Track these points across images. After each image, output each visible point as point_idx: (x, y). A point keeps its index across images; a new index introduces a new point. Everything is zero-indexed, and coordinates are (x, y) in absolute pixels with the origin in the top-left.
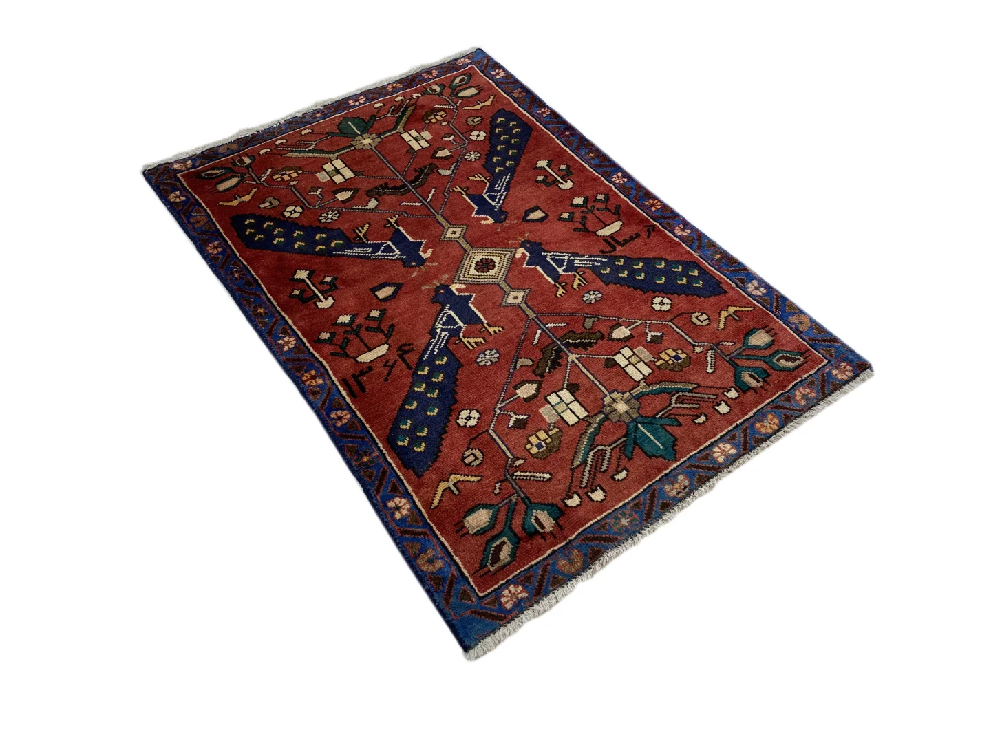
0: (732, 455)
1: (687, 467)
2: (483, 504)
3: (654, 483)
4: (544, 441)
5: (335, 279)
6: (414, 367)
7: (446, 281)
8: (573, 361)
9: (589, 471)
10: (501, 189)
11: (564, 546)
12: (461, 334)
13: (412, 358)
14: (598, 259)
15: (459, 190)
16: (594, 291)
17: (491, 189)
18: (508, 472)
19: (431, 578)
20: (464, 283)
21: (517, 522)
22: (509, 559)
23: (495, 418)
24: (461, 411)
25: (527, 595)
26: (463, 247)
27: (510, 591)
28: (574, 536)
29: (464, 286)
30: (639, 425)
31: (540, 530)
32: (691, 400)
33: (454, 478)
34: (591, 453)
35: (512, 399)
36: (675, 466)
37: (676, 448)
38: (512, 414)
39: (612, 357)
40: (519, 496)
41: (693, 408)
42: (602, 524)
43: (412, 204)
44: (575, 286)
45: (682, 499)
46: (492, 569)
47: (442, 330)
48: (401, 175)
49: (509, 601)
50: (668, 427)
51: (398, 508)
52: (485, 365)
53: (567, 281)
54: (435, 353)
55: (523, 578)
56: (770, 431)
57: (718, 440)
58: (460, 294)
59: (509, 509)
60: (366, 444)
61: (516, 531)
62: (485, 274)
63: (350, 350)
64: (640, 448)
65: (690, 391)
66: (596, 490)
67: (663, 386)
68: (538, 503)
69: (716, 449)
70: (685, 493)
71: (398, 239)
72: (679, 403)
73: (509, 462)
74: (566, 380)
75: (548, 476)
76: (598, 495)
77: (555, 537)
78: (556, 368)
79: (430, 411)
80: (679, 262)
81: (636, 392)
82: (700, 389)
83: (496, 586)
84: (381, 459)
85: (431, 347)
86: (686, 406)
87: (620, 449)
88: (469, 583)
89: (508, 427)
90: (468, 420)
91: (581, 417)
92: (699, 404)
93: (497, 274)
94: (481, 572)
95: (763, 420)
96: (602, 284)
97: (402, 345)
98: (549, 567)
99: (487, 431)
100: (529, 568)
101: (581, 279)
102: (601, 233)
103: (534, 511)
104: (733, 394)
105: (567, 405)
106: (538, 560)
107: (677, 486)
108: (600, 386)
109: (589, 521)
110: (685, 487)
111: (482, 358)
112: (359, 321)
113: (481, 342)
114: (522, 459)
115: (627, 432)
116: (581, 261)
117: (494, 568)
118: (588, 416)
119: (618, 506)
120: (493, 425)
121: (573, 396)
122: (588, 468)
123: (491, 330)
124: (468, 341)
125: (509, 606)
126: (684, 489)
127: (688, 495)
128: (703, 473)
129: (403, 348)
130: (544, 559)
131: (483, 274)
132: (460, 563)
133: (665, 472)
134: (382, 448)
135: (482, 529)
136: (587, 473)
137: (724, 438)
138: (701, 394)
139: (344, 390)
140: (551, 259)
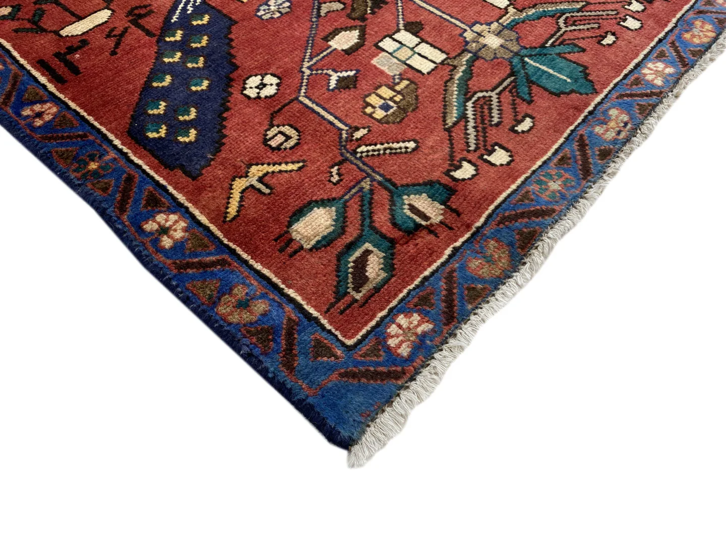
0: (670, 75)
1: (617, 98)
2: (316, 201)
3: (577, 127)
4: (391, 99)
6: (157, 33)
9: (474, 127)
11: (469, 239)
13: (154, 23)
18: (345, 149)
19: (248, 332)
21: (381, 219)
22: (383, 275)
23: (305, 80)
24: (248, 78)
25: (431, 326)
27: (400, 326)
28: (482, 220)
30: (526, 59)
31: (424, 223)
32: (585, 20)
33: (256, 171)
34: (470, 104)
35: (325, 53)
36: (598, 99)
37: (590, 78)
38: (330, 72)
40: (373, 180)
41: (592, 28)
42: (522, 193)
45: (628, 140)
46: (358, 296)
49: (402, 342)
50: (567, 56)
51: (164, 231)
52: (272, 18)
54: (189, 12)
55: (416, 300)
56: (706, 40)
57: (643, 59)
59: (362, 201)
60: (92, 143)
61: (384, 230)
63: (47, 23)
64: (538, 86)
65: (580, 10)
66: (494, 150)
67: (541, 10)
68: (408, 185)
69: (646, 71)
72: (571, 25)
73: (344, 136)
74: (401, 20)
75: (412, 145)
76: (500, 157)
77: (451, 228)
78: (382, 7)
79: (196, 85)
81: (505, 20)
82: (592, 7)
83: (373, 323)
84: (123, 162)
85: (182, 5)
86: (581, 27)
87: (510, 92)
88: (323, 328)
89: (328, 90)
90: (261, 89)
91: (438, 61)
92: (598, 23)
94: (341, 305)
95: (691, 29)
97: (133, 9)
98: (455, 274)
99: (297, 99)
100: (422, 282)
103: (405, 197)
104: (637, 6)
105: (412, 49)
106: (434, 267)
107: (612, 124)
108: (453, 20)
110: (626, 124)
111: (264, 10)
114: (364, 128)
115: (512, 69)
117: (361, 294)
118: (447, 58)
119: (536, 167)
120: (303, 91)
121: (417, 36)
122: (471, 124)
125: (404, 351)
126: (624, 127)
127: (634, 132)
128: (644, 101)
129: (136, 12)
130: (443, 264)
132: (299, 298)
133: (587, 111)
134: (120, 147)
135: (324, 238)
136: (471, 131)
137: (651, 57)
138: (595, 11)
139: (43, 75)
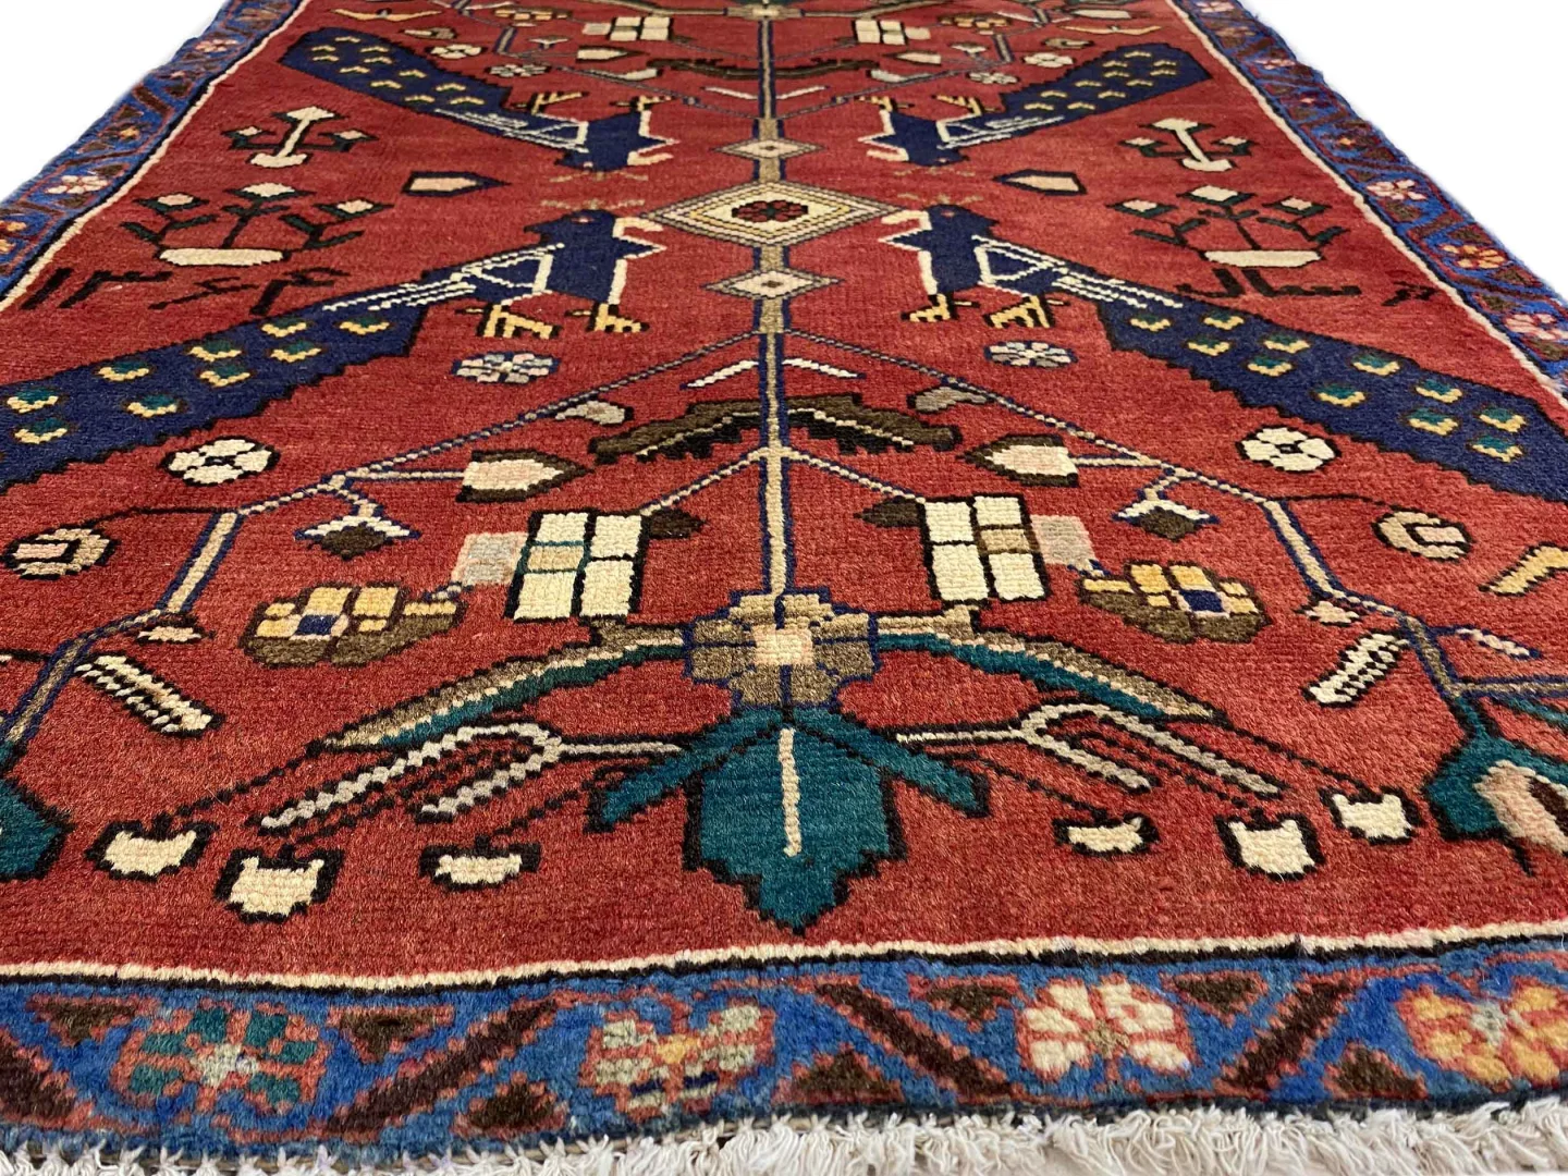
0: (1142, 1069)
1: (822, 991)
3: (585, 976)
4: (359, 618)
5: (368, 138)
6: (273, 312)
7: (622, 208)
8: (763, 462)
9: (373, 786)
10: (998, 129)
12: (507, 302)
13: (299, 296)
14: (1149, 295)
15: (885, 102)
16: (1053, 347)
17: (975, 122)
18: (90, 643)
20: (665, 225)
23: (300, 495)
24: (229, 439)
26: (756, 173)
29: (657, 228)
30: (787, 736)
32: (1129, 748)
34: (467, 733)
35: (429, 475)
36: (765, 951)
37: (862, 887)
38: (368, 508)
39: (921, 500)
41: (1113, 781)
42: (104, 1003)
43: (733, 93)
44: (999, 319)
45: (627, 1131)
47: (469, 279)
48: (773, 58)
50: (907, 795)
52: (472, 378)
53: (982, 302)
54: (373, 308)
56: (1486, 1067)
57: (1124, 959)
58: (626, 238)
62: (749, 224)
64: (694, 809)
65: (1161, 721)
66: (294, 864)
67: (1046, 657)
68: (20, 790)
69: (1071, 995)
70: (682, 1104)
71: (613, 125)
72: (1058, 738)
73: (143, 619)
74: (674, 498)
75: (195, 720)
76: (274, 888)
78: (682, 458)
79: (147, 404)
82: (1216, 734)
85: (382, 295)
86: (1078, 757)
87: (599, 775)
89: (300, 531)
90: (209, 465)
92: (1156, 782)
93: (785, 231)
95: (1480, 997)
96: (1103, 343)
97: (317, 269)
99: (222, 512)
101: (1041, 313)
102: (1218, 257)
104: (1384, 819)
105: (588, 558)
107: (675, 1048)
108: (779, 558)
110: (708, 1077)
111: (487, 362)
113: (536, 334)
114: (198, 630)
115: (706, 729)
116: (1087, 283)
118: (619, 620)
119: (292, 980)
120: (259, 508)
121: (643, 544)
123: (605, 321)
124: (503, 319)
126: (689, 1083)
127: (687, 1120)
128: (878, 1055)
129: (312, 274)
131: (742, 222)
133: (686, 955)
136: (347, 791)
137: (1169, 972)
138: (1203, 749)
140: (988, 253)
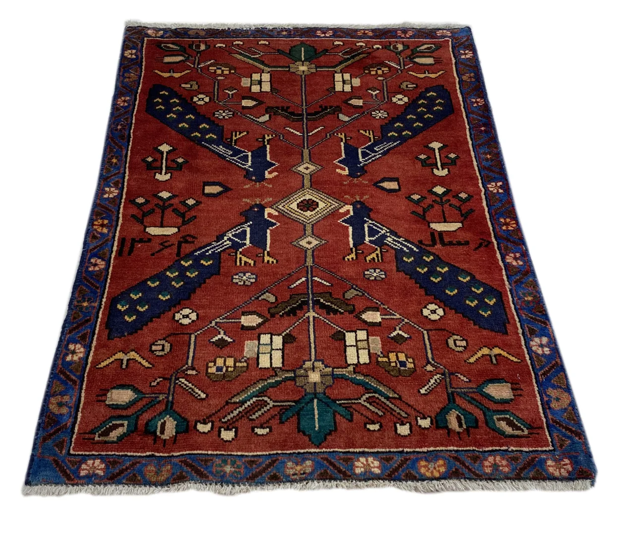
0: (372, 473)
1: (322, 458)
2: (134, 387)
3: (283, 454)
4: (227, 367)
5: (186, 162)
6: (182, 256)
7: (266, 203)
8: (308, 318)
9: (240, 412)
10: (378, 152)
11: (165, 457)
12: (240, 250)
13: (187, 248)
14: (410, 246)
15: (343, 136)
16: (381, 271)
17: (371, 148)
18: (176, 375)
19: (49, 416)
20: (279, 212)
21: (146, 416)
22: (115, 439)
23: (206, 328)
24: (185, 308)
25: (102, 474)
26: (303, 183)
27: (94, 463)
28: (178, 454)
29: (277, 214)
30: (315, 401)
31: (158, 433)
32: (381, 406)
33: (133, 355)
34: (254, 399)
35: (233, 320)
36: (313, 450)
37: (329, 437)
38: (222, 332)
39: (345, 332)
40: (167, 398)
41: (377, 413)
42: (207, 459)
43: (294, 131)
44: (368, 258)
45: (292, 481)
46: (97, 438)
47: (229, 239)
48: (306, 106)
49: (86, 469)
50: (338, 417)
51: (74, 352)
52: (237, 283)
53: (364, 251)
54: (207, 254)
55: (111, 460)
56: (428, 474)
57: (373, 453)
58: (269, 219)
59: (150, 402)
60: (95, 293)
61: (140, 422)
62: (302, 212)
63: (147, 220)
64: (299, 419)
65: (388, 398)
66: (231, 430)
67: (367, 381)
68: (176, 412)
69: (363, 460)
70: (300, 478)
71: (259, 154)
72: (368, 403)
73: (184, 368)
74: (289, 330)
75: (203, 396)
76: (227, 435)
77: (164, 446)
78: (290, 316)
79: (162, 295)
80: (483, 284)
81: (338, 371)
82: (398, 402)
83: (87, 453)
84: (95, 311)
85: (208, 248)
86: (371, 408)
87: (281, 410)
88: (72, 437)
89: (209, 340)
90: (184, 318)
91: (274, 366)
92: (384, 413)
93: (312, 216)
94: (87, 436)
95: (431, 462)
96: (394, 268)
97: (188, 235)
98: (138, 465)
99: (191, 334)
100: (122, 456)
102: (433, 226)
103: (168, 416)
104: (425, 423)
105: (272, 349)
106: (135, 454)
107: (299, 468)
108: (313, 350)
109: (200, 450)
110: (304, 473)
111: (239, 276)
112: (175, 201)
113: (250, 264)
114: (196, 371)
115: (300, 399)
116: (394, 240)
117: (98, 439)
118: (280, 368)
119: (235, 453)
120: (199, 333)
121: (283, 345)
122: (241, 409)
123: (267, 258)
124: (240, 258)
125: (83, 473)
126: (301, 474)
127: (301, 480)
129: (187, 238)
130: (140, 457)
131: (300, 211)
132: (79, 420)
133: (299, 451)
134: (103, 303)
135: (117, 405)
136: (236, 413)
137: (380, 455)
138: (395, 406)
139: (117, 246)
140: (368, 226)
